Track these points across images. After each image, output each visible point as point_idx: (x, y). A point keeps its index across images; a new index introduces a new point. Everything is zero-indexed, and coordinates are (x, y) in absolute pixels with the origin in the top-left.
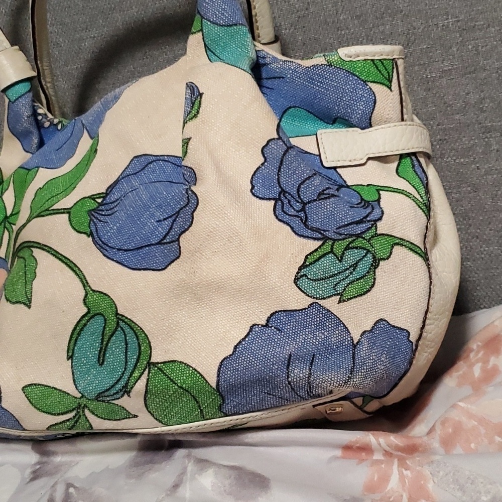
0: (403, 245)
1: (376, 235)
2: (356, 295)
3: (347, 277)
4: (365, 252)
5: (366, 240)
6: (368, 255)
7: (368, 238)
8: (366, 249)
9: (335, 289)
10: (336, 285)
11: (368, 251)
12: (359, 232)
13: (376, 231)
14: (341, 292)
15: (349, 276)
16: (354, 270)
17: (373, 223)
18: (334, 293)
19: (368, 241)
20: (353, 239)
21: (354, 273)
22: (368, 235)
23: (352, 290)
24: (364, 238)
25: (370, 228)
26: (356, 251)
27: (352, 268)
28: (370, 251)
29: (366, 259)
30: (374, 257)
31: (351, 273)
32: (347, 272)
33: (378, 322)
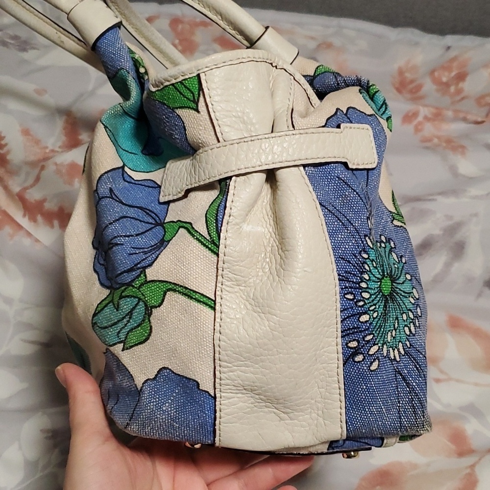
0: (176, 291)
1: (146, 282)
2: (137, 343)
3: (126, 325)
4: (137, 299)
5: (136, 288)
6: (141, 303)
7: (138, 285)
8: (137, 298)
9: (118, 337)
10: (119, 332)
11: (140, 299)
12: (130, 280)
13: (146, 277)
14: (124, 339)
15: (127, 324)
16: (130, 318)
17: (142, 270)
18: (118, 341)
19: (138, 289)
20: (124, 287)
21: (131, 321)
22: (137, 283)
23: (133, 338)
24: (133, 286)
25: (139, 276)
26: (128, 300)
27: (128, 316)
28: (141, 299)
29: (139, 307)
30: (146, 305)
31: (128, 321)
32: (125, 320)
33: (161, 370)
